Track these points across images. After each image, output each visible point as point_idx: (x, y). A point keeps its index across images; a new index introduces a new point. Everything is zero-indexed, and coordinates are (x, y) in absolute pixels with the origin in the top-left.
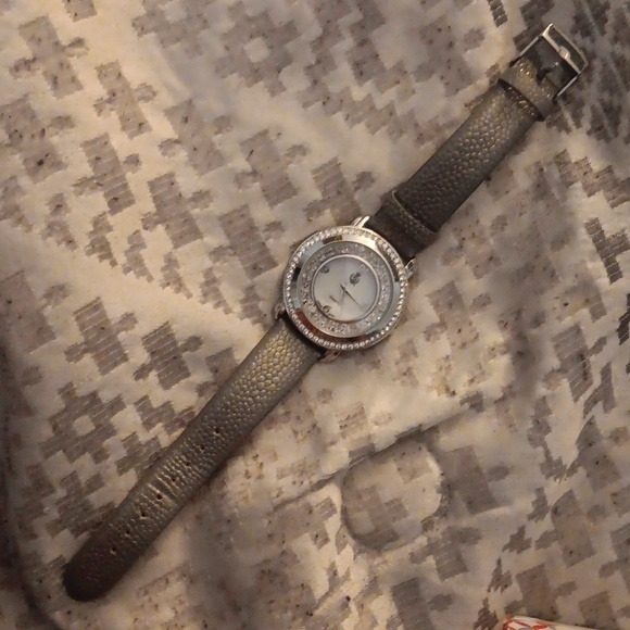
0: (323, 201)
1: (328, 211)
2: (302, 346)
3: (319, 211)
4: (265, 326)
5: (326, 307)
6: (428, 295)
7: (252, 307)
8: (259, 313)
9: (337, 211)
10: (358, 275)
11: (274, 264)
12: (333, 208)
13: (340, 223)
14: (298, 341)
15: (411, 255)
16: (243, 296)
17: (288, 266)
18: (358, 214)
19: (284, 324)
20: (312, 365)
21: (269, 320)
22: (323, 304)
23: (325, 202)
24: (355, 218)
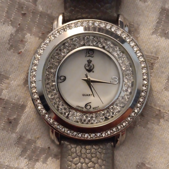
0: (17, 31)
1: (28, 35)
2: (94, 149)
3: (22, 41)
4: (56, 156)
5: (86, 105)
6: (153, 33)
7: (34, 152)
8: (43, 150)
9: (34, 30)
10: (89, 62)
11: (23, 107)
12: (30, 30)
13: (44, 36)
14: (88, 147)
15: (115, 15)
16: (19, 150)
17: (33, 100)
18: (53, 19)
19: (66, 143)
20: (113, 154)
21: (55, 149)
22: (82, 104)
23: (20, 29)
24: (52, 23)
